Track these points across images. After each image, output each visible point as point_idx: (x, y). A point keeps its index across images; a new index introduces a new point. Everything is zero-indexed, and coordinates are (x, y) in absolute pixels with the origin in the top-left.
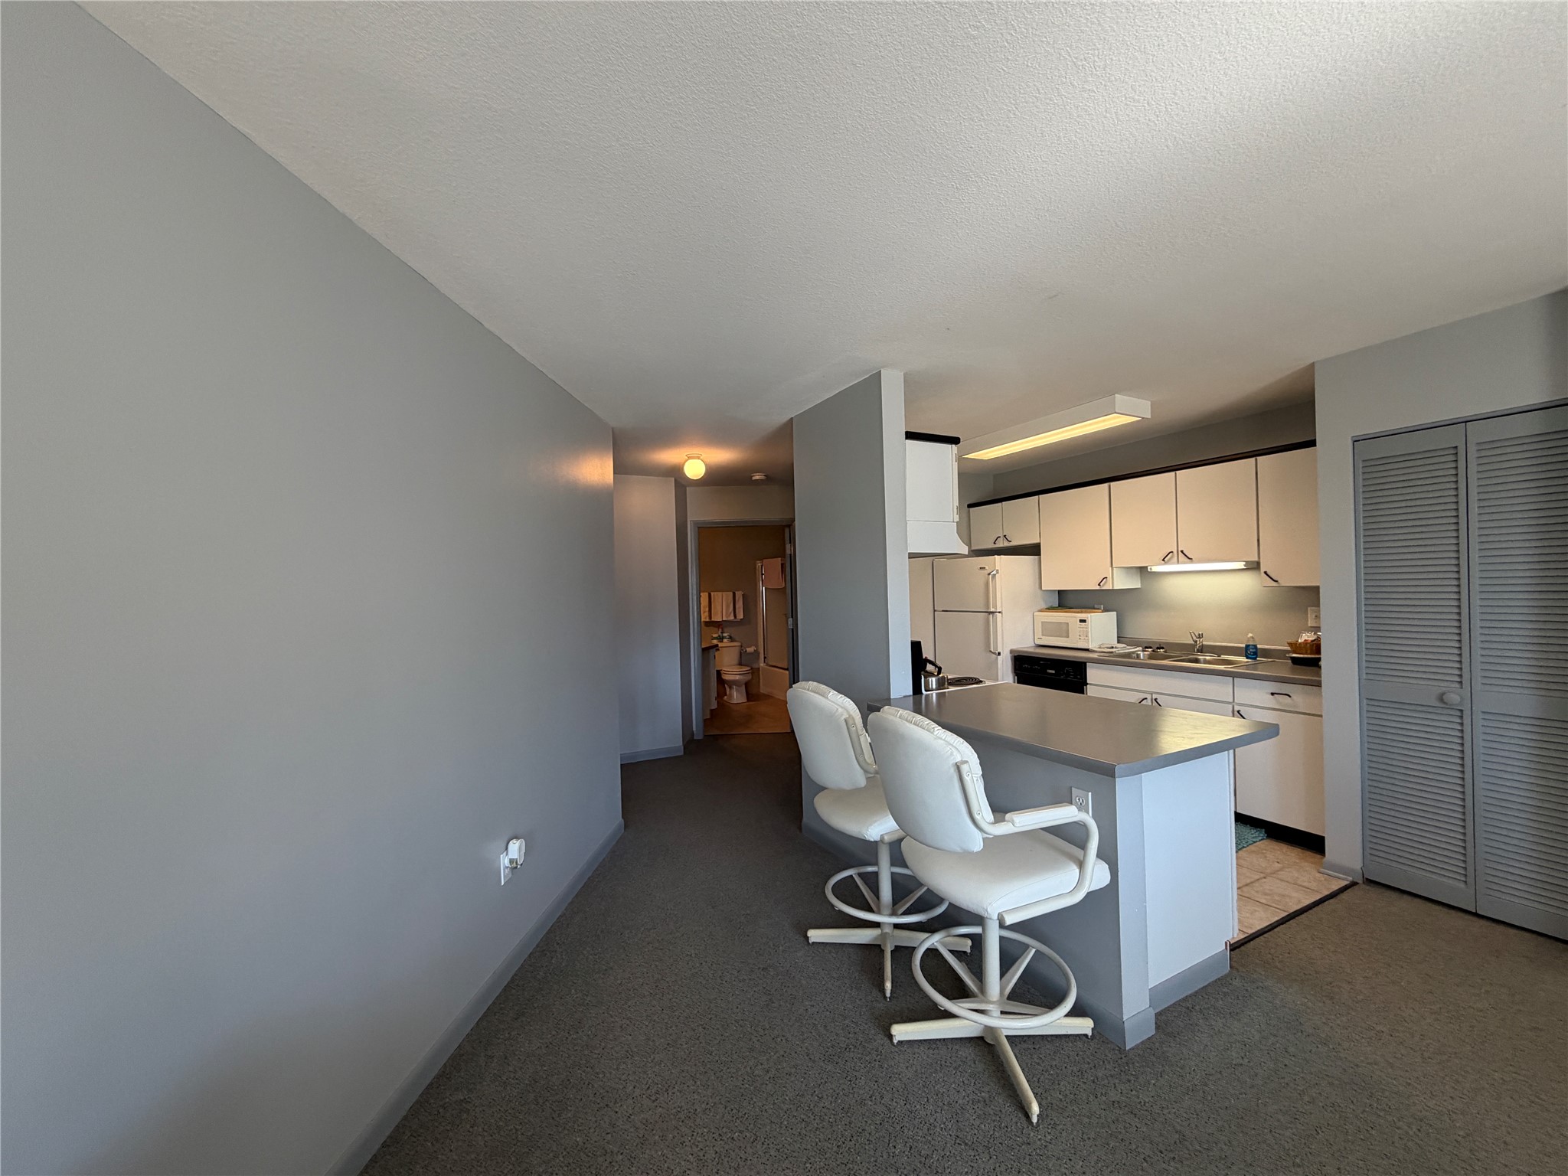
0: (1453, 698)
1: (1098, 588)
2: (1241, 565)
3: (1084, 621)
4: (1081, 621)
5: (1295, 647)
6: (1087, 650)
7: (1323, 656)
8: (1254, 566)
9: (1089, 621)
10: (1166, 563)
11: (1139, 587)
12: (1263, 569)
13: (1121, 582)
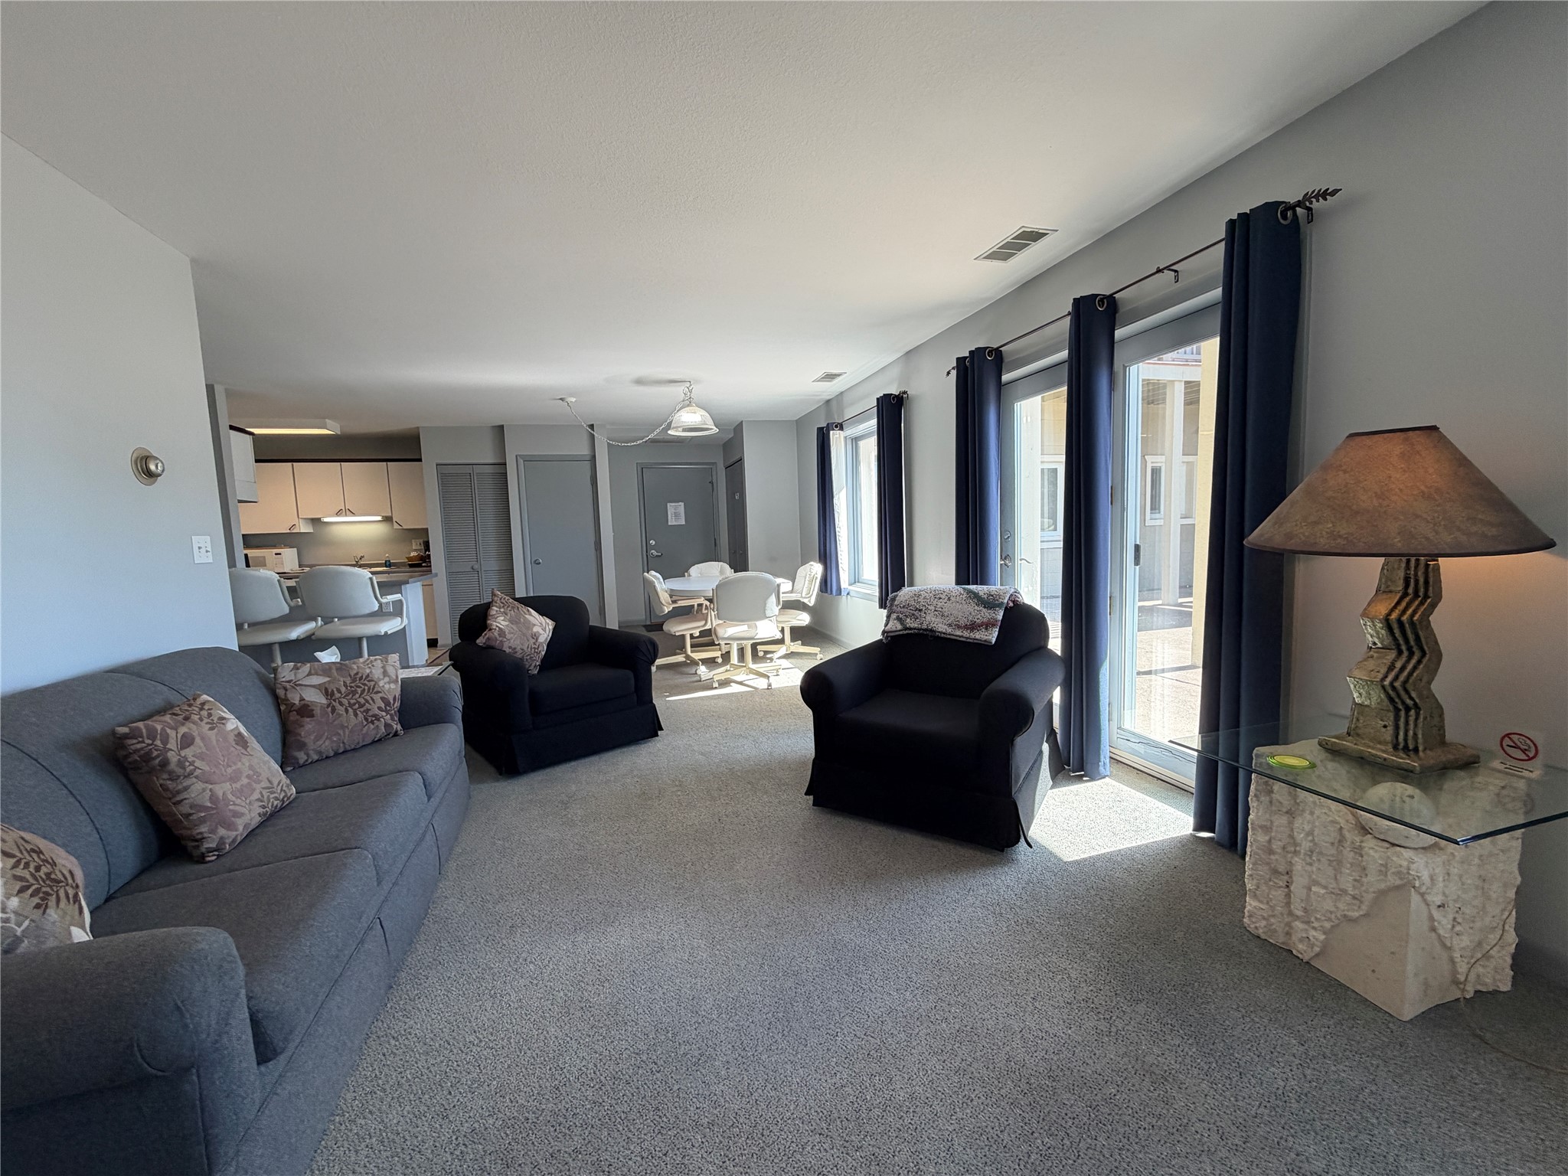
0: (476, 567)
1: (289, 531)
2: (379, 518)
3: (280, 554)
4: (276, 554)
5: (410, 559)
6: (285, 573)
7: (431, 553)
8: (388, 519)
9: (283, 554)
10: (338, 516)
11: (312, 531)
12: (394, 520)
13: (304, 528)
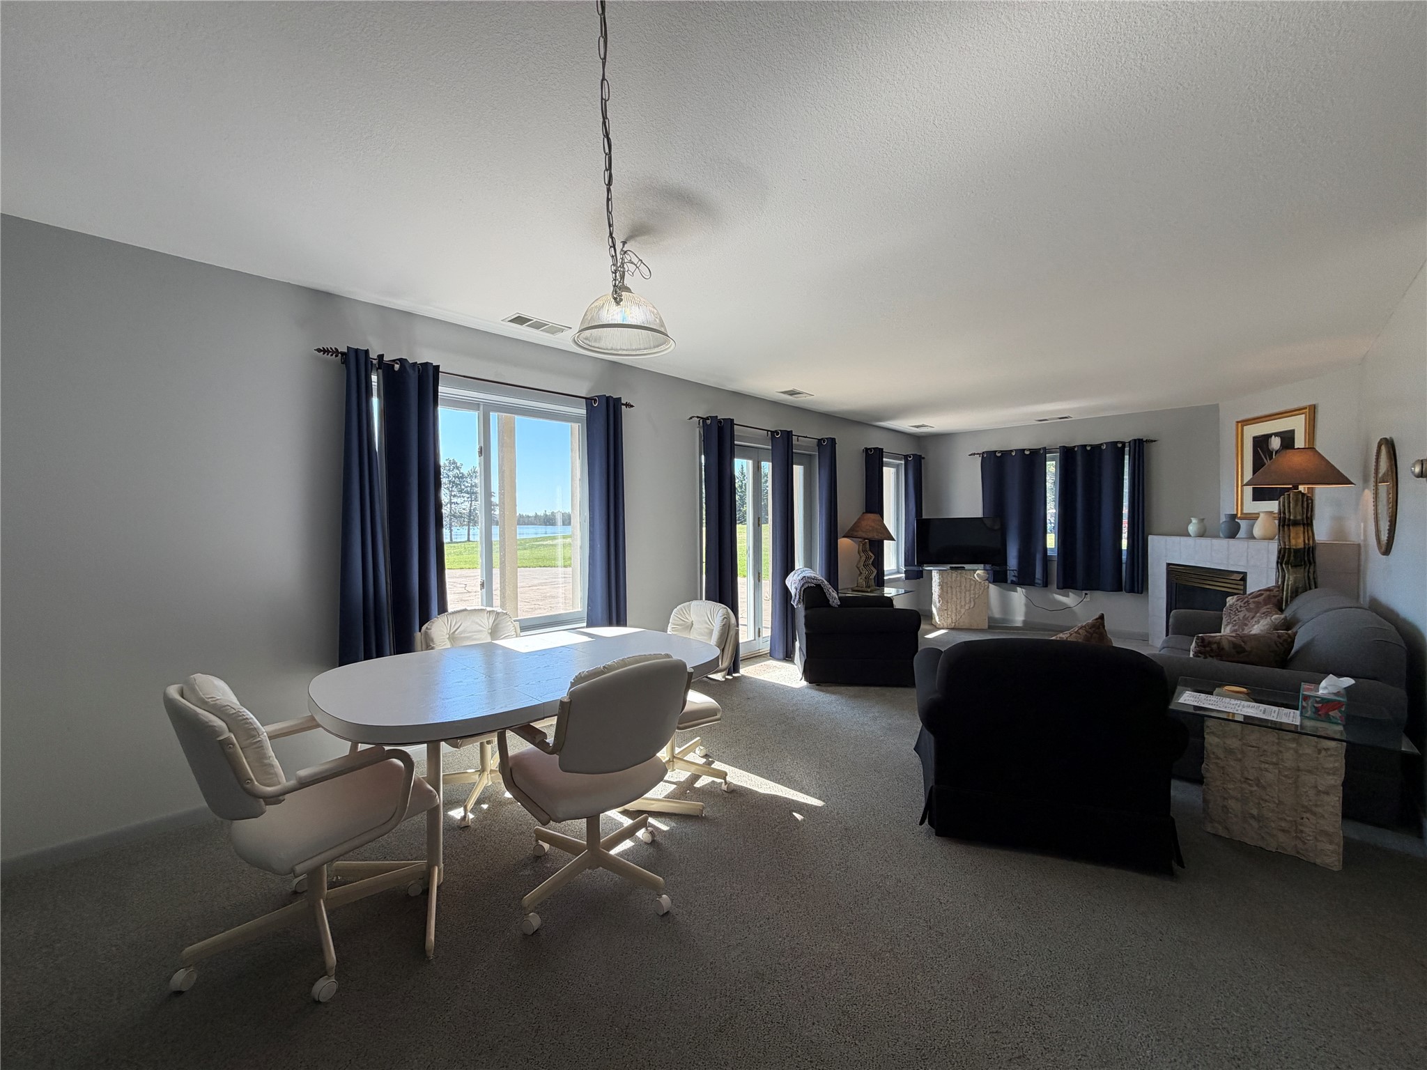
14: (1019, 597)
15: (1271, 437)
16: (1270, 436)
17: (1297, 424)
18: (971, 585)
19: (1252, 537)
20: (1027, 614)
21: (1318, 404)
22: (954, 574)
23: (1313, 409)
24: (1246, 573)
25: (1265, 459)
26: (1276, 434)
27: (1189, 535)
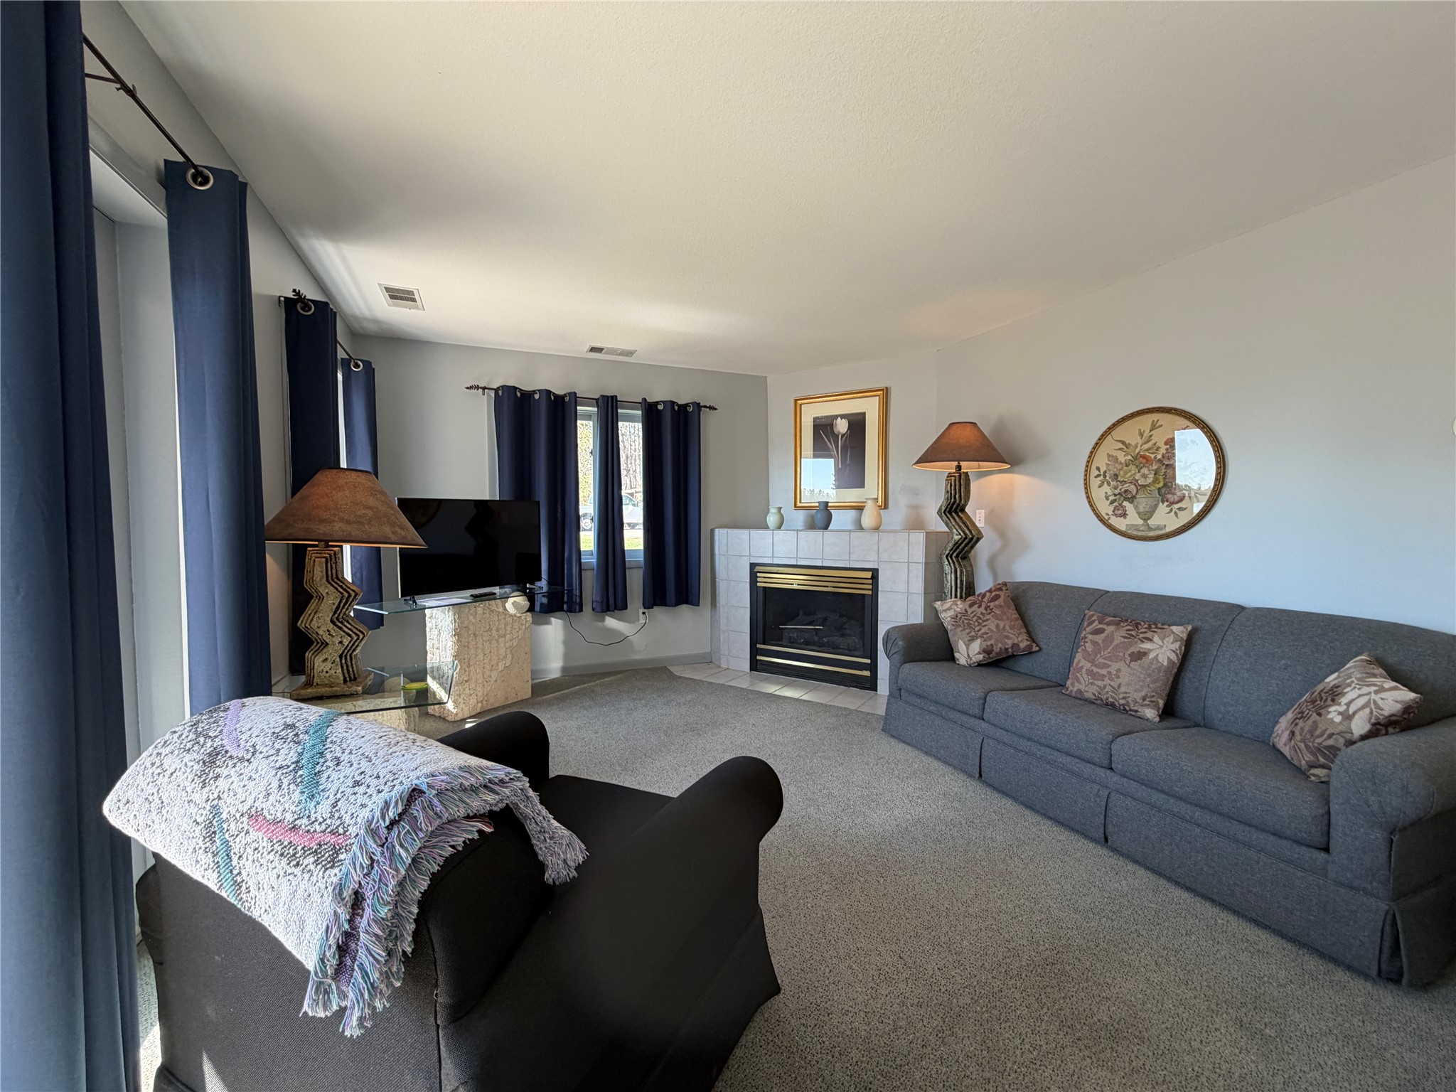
14: (554, 630)
15: (836, 419)
16: (836, 417)
17: (870, 408)
18: (506, 624)
19: (861, 528)
20: (566, 656)
21: (890, 388)
22: (481, 607)
23: (886, 392)
24: (877, 570)
25: (828, 443)
26: (843, 416)
27: (767, 527)
